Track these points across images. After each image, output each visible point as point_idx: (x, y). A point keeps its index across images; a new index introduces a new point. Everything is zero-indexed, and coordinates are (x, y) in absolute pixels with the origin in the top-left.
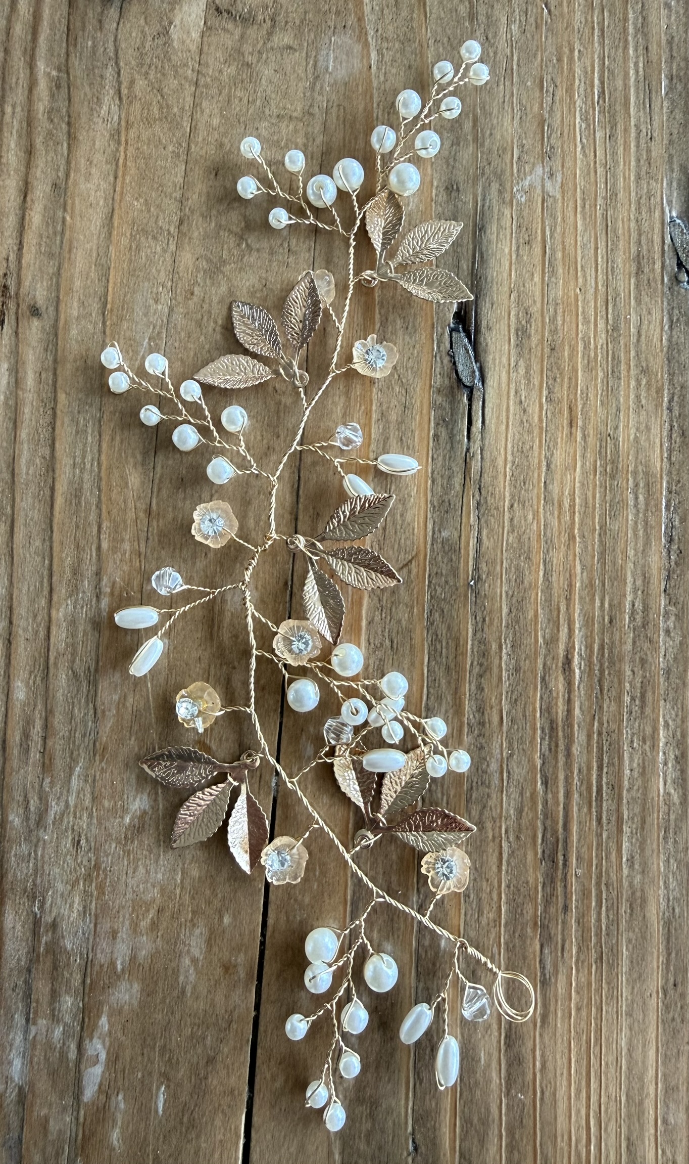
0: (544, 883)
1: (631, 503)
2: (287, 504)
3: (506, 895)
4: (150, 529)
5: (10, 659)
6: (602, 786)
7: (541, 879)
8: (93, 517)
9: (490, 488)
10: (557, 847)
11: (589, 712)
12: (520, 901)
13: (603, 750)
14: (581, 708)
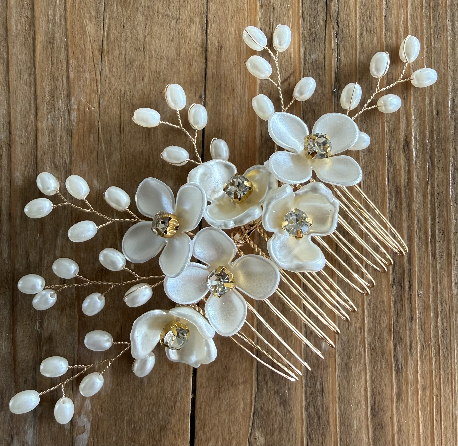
0: (395, 302)
1: (450, 28)
2: (199, 40)
3: (368, 310)
4: (103, 63)
5: (10, 158)
6: (435, 231)
7: (393, 299)
8: (63, 56)
9: (345, 22)
10: (404, 275)
11: (424, 179)
12: (378, 315)
13: (435, 206)
14: (418, 177)
